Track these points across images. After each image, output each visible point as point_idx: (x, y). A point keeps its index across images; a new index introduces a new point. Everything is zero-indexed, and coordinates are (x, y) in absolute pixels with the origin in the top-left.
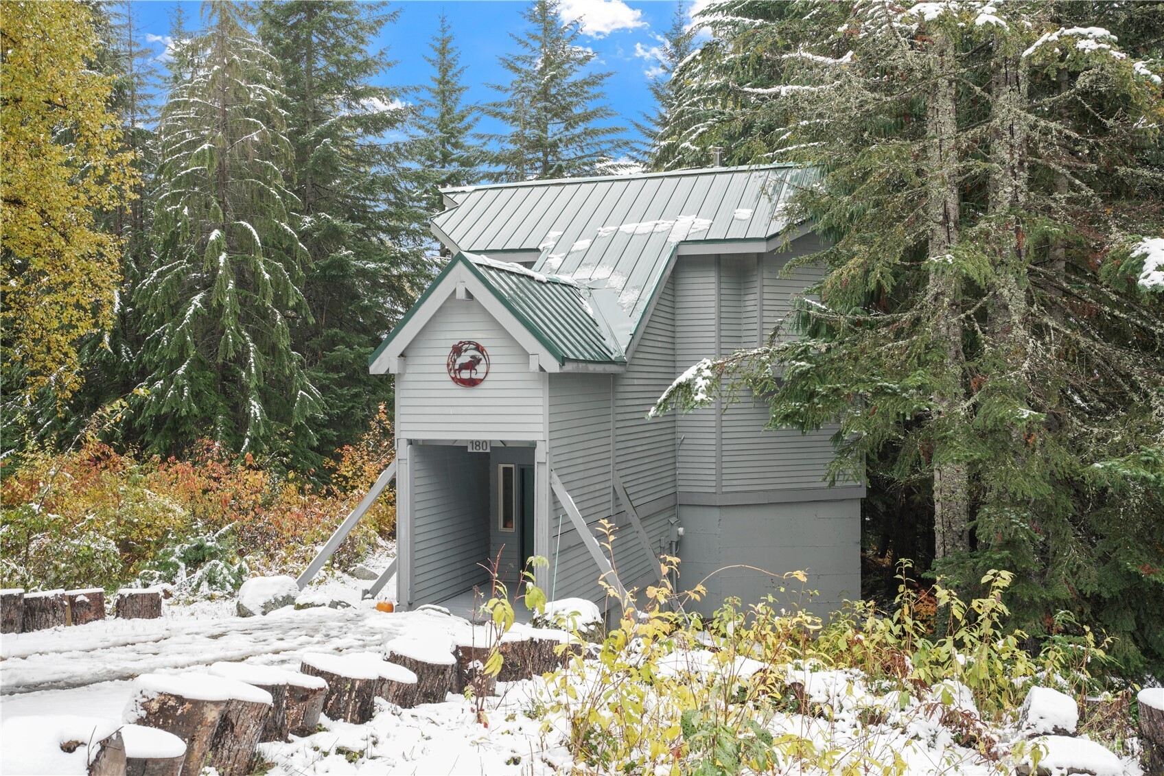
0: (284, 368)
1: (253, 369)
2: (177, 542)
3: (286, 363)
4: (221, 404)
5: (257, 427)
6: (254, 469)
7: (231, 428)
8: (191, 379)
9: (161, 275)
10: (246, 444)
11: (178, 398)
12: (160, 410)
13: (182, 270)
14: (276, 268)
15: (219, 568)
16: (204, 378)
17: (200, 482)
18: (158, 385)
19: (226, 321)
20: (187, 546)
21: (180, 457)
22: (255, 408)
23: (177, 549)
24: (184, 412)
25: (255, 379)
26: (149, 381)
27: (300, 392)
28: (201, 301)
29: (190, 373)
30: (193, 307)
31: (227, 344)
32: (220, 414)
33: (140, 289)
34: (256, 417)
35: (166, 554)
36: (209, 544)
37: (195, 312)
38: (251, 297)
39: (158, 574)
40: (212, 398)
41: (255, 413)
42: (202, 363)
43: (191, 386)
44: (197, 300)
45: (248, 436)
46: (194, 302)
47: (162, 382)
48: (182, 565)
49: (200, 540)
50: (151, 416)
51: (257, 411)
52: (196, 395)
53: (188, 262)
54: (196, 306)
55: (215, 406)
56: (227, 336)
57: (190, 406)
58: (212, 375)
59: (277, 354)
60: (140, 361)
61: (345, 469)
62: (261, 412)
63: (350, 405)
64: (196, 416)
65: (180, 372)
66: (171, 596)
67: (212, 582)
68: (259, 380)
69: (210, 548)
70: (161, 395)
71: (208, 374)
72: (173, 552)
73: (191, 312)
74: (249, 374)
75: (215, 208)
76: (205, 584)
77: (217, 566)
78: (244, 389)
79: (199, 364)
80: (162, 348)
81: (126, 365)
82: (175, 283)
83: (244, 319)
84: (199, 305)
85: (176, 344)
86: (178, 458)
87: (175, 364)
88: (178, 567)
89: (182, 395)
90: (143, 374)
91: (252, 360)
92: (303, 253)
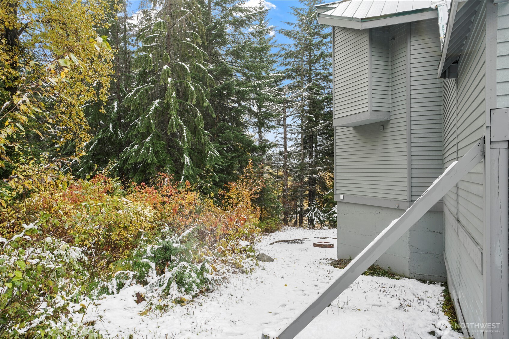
0: (201, 139)
1: (186, 139)
2: (148, 242)
3: (202, 136)
4: (168, 159)
5: (188, 169)
6: (190, 191)
7: (174, 171)
8: (153, 144)
9: (138, 91)
10: (183, 179)
11: (146, 154)
12: (137, 160)
13: (149, 87)
14: (197, 86)
15: (188, 271)
16: (160, 144)
17: (159, 198)
18: (136, 147)
19: (172, 112)
20: (156, 247)
21: (148, 184)
22: (187, 160)
23: (148, 249)
24: (149, 161)
25: (187, 143)
26: (131, 146)
27: (209, 152)
28: (158, 103)
29: (152, 141)
30: (154, 106)
31: (172, 124)
32: (168, 164)
33: (127, 98)
34: (187, 165)
35: (139, 255)
36: (175, 245)
37: (155, 108)
38: (184, 103)
39: (131, 274)
40: (164, 155)
41: (187, 162)
42: (159, 136)
43: (153, 148)
44: (156, 102)
45: (183, 175)
46: (155, 103)
47: (138, 145)
48: (153, 265)
49: (168, 242)
50: (132, 163)
51: (188, 161)
52: (156, 153)
53: (152, 84)
54: (156, 105)
55: (165, 160)
56: (172, 120)
57: (152, 158)
58: (164, 143)
59: (197, 132)
60: (127, 137)
61: (232, 194)
62: (190, 162)
63: (231, 162)
64: (155, 164)
65: (147, 140)
66: (143, 299)
67: (180, 282)
68: (188, 144)
69: (176, 248)
70: (137, 152)
71: (162, 142)
72: (145, 252)
73: (153, 108)
74: (184, 142)
75: (166, 55)
76: (174, 285)
77: (185, 268)
78: (180, 150)
79: (157, 137)
80: (138, 127)
81: (120, 139)
82: (145, 93)
83: (181, 114)
84: (157, 105)
85: (145, 124)
86: (146, 184)
87: (144, 136)
88: (148, 267)
89: (148, 152)
90: (128, 143)
91: (185, 134)
92: (211, 79)
